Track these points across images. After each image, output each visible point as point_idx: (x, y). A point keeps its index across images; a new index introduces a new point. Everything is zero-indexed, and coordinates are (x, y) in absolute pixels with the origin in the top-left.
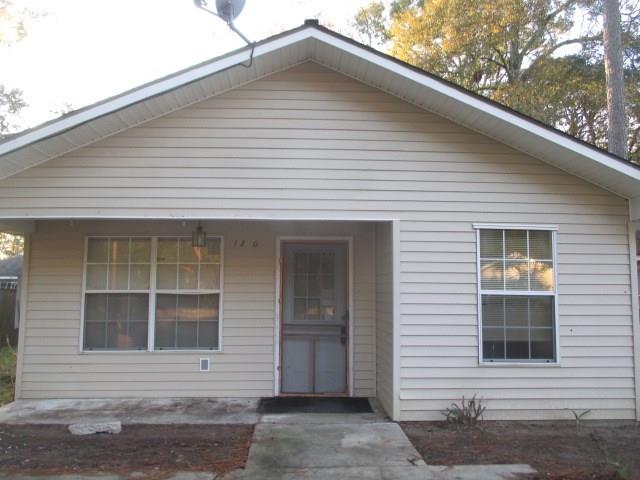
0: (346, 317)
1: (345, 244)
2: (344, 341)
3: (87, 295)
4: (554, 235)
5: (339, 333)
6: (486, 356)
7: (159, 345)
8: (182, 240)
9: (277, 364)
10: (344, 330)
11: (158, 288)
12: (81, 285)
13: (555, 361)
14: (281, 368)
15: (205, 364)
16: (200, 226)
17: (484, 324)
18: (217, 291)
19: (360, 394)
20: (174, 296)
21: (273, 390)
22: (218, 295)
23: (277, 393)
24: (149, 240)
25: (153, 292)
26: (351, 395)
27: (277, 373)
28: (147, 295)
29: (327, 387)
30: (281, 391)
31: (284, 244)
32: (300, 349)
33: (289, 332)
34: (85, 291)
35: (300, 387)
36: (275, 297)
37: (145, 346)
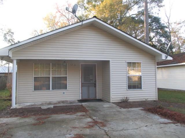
0: (96, 81)
1: (95, 65)
2: (95, 87)
3: (34, 77)
4: (141, 63)
5: (94, 85)
6: (128, 88)
7: (53, 89)
8: (57, 64)
9: (81, 92)
10: (95, 84)
11: (52, 75)
12: (33, 75)
13: (141, 89)
14: (81, 93)
15: (64, 93)
16: (65, 61)
18: (66, 76)
19: (99, 98)
20: (56, 77)
21: (80, 98)
22: (66, 77)
23: (81, 99)
24: (50, 64)
25: (51, 76)
26: (97, 98)
27: (81, 94)
28: (50, 77)
29: (92, 97)
30: (82, 98)
31: (82, 65)
32: (85, 88)
33: (83, 85)
34: (34, 76)
35: (86, 97)
36: (80, 77)
37: (49, 89)
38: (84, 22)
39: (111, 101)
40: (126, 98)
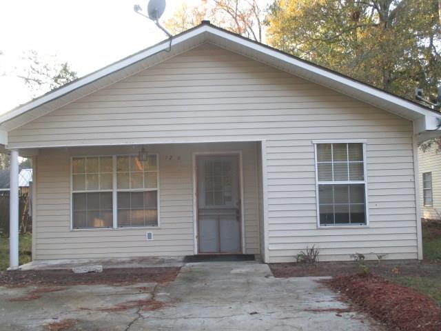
0: (239, 203)
1: (237, 156)
2: (239, 218)
3: (74, 194)
4: (364, 146)
5: (235, 213)
6: (322, 222)
7: (120, 224)
8: (131, 157)
9: (196, 234)
10: (239, 212)
11: (118, 188)
12: (69, 187)
13: (366, 224)
14: (198, 237)
15: (150, 236)
17: (320, 203)
18: (156, 189)
19: (250, 252)
20: (128, 193)
21: (193, 251)
22: (156, 192)
23: (196, 253)
24: (111, 157)
25: (115, 191)
26: (244, 253)
27: (196, 240)
28: (112, 193)
29: (228, 248)
30: (199, 251)
31: (198, 157)
32: (210, 224)
33: (203, 214)
34: (72, 192)
35: (211, 248)
36: (193, 191)
37: (112, 226)
38: (175, 42)
39: (267, 260)
40: (312, 250)
